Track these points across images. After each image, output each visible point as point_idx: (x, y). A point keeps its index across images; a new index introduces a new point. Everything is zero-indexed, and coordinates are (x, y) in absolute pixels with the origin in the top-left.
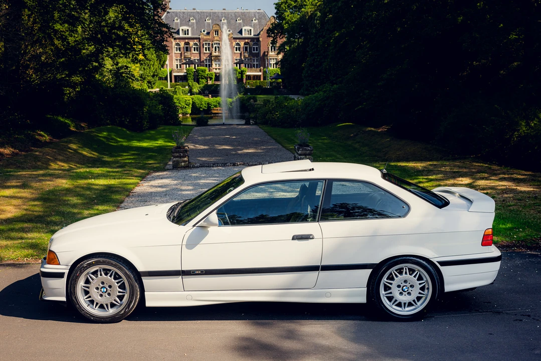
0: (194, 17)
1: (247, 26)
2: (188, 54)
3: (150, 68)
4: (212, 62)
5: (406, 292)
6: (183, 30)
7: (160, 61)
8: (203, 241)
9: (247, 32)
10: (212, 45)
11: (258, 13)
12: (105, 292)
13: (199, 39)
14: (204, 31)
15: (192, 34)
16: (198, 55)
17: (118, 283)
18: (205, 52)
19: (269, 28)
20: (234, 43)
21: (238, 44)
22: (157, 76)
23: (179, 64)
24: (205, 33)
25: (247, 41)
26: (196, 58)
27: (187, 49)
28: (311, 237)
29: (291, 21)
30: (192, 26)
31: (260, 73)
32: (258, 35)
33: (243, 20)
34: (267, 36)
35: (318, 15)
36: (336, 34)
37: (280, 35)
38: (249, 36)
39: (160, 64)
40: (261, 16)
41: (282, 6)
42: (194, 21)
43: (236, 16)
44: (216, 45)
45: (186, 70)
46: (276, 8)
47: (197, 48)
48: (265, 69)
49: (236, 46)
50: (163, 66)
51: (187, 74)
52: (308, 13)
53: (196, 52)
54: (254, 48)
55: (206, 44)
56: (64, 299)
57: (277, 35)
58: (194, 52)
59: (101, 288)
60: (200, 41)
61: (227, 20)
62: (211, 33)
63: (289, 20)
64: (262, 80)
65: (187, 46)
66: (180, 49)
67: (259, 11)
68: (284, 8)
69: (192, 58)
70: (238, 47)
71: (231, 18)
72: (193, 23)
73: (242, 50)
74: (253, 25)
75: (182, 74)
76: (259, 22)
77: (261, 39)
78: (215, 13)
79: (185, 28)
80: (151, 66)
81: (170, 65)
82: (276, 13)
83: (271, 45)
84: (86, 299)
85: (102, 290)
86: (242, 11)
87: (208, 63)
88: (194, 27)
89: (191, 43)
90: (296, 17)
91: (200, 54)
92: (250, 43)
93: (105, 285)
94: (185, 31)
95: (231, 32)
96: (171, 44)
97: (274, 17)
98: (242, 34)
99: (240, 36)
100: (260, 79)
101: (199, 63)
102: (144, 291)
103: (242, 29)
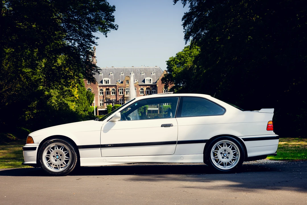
0: (112, 72)
1: (148, 77)
2: (108, 96)
3: (82, 105)
4: (124, 101)
5: (225, 156)
6: (105, 80)
7: (89, 101)
8: (113, 128)
9: (148, 81)
10: (125, 90)
11: (156, 68)
12: (58, 158)
13: (116, 86)
14: (119, 81)
15: (111, 83)
16: (115, 97)
17: (65, 153)
18: (120, 95)
19: (163, 77)
20: (139, 89)
21: (142, 89)
22: (87, 110)
23: (102, 103)
24: (120, 82)
25: (148, 87)
26: (114, 99)
27: (108, 93)
28: (171, 125)
29: (177, 72)
30: (111, 78)
31: (157, 109)
32: (156, 82)
33: (145, 73)
34: (162, 83)
35: (195, 67)
36: (204, 71)
37: (171, 82)
38: (150, 84)
39: (89, 102)
40: (158, 71)
41: (171, 62)
42: (113, 74)
43: (141, 71)
44: (127, 90)
45: (107, 107)
46: (167, 64)
47: (114, 92)
48: (161, 106)
49: (140, 91)
50: (91, 104)
51: (108, 109)
52: (188, 66)
53: (114, 95)
54: (153, 91)
55: (120, 89)
56: (35, 162)
57: (168, 82)
58: (113, 95)
59: (56, 156)
60: (116, 88)
61: (135, 73)
62: (124, 82)
63: (176, 71)
64: (159, 113)
65: (108, 91)
66: (103, 93)
67: (156, 67)
68: (173, 64)
69: (111, 98)
70: (142, 91)
71: (138, 72)
72: (112, 76)
73: (144, 93)
74: (152, 77)
75: (104, 109)
76: (156, 74)
77: (157, 86)
78: (127, 69)
79: (107, 79)
80: (83, 104)
81: (96, 104)
82: (167, 68)
83: (165, 89)
84: (47, 162)
85: (57, 157)
86: (145, 67)
87: (122, 102)
88: (112, 78)
89: (111, 89)
90: (181, 69)
91: (116, 96)
92: (150, 88)
93: (58, 154)
94: (106, 81)
95: (137, 81)
96: (97, 90)
97: (166, 71)
98: (144, 82)
99: (143, 84)
100: (157, 113)
101: (116, 102)
102: (80, 157)
103: (145, 79)
